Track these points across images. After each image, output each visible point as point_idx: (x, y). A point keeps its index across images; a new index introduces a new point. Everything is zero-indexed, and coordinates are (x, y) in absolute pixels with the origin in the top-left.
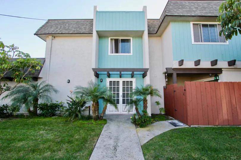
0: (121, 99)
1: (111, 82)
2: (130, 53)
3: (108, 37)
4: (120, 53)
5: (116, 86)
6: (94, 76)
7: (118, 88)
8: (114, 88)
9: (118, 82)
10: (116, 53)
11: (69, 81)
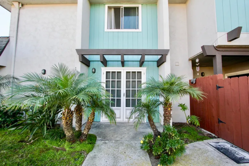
0: (123, 99)
1: (108, 74)
2: (138, 28)
3: (104, 4)
4: (122, 29)
5: (116, 80)
6: (80, 62)
7: (119, 82)
8: (113, 82)
9: (119, 73)
10: (116, 29)
11: (45, 71)
